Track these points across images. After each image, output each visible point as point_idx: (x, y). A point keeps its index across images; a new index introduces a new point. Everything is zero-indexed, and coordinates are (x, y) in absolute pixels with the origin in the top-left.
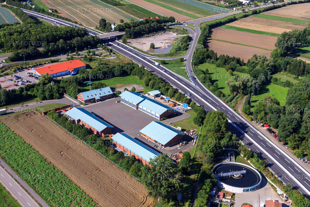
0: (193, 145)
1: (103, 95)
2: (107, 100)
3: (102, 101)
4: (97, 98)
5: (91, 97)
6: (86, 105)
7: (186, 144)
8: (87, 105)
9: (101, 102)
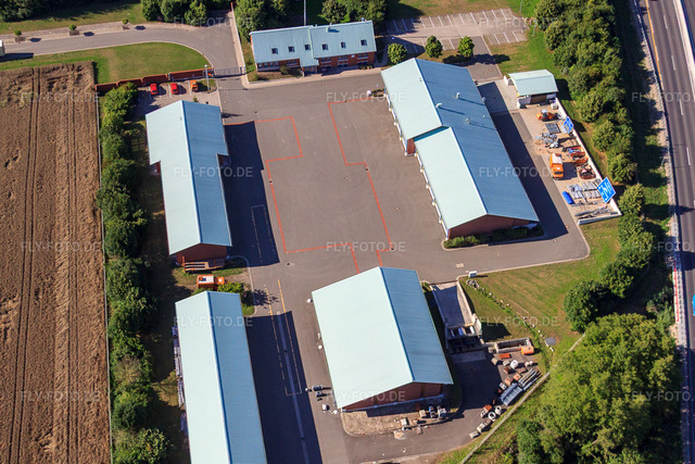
0: (472, 435)
1: (334, 51)
2: (345, 74)
3: (324, 74)
4: (309, 59)
5: (284, 55)
6: (260, 79)
7: (447, 418)
8: (265, 79)
9: (318, 77)
